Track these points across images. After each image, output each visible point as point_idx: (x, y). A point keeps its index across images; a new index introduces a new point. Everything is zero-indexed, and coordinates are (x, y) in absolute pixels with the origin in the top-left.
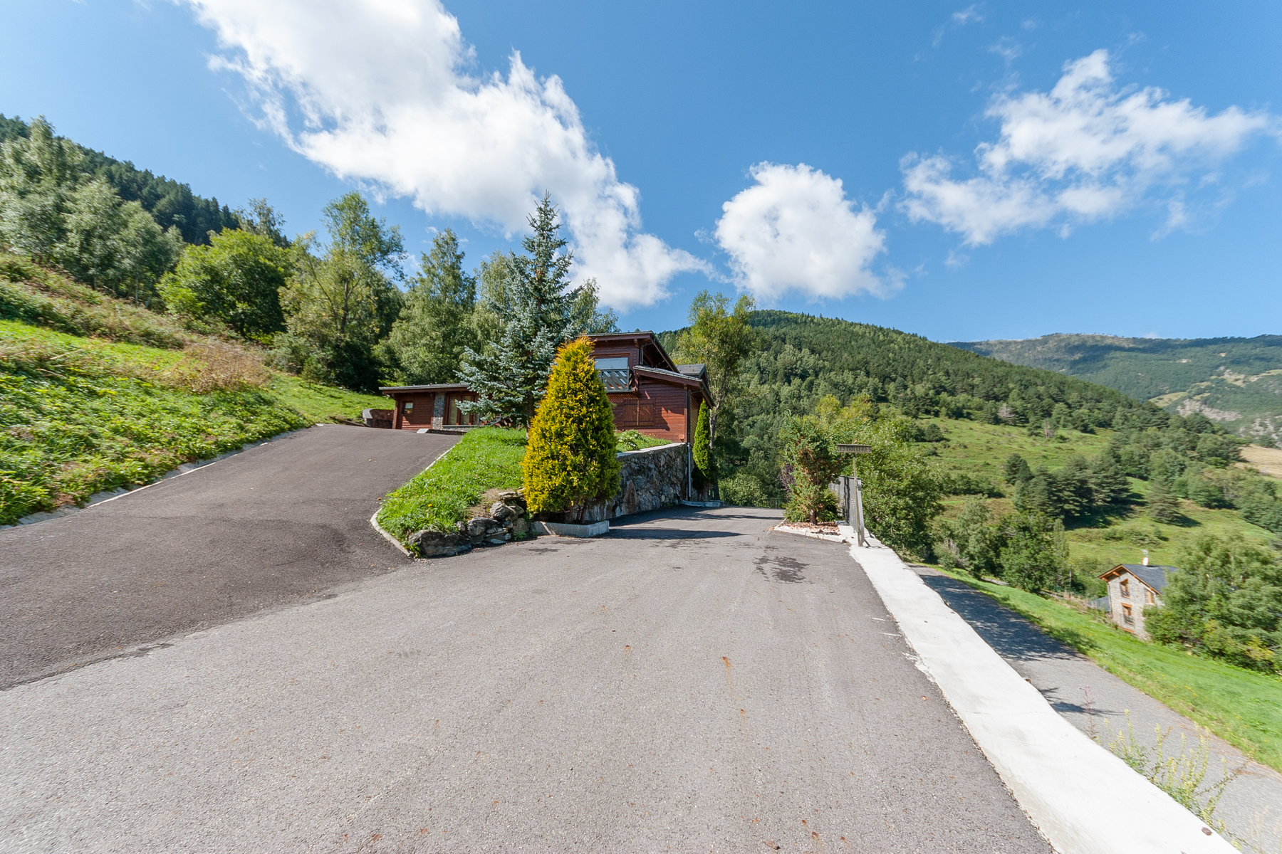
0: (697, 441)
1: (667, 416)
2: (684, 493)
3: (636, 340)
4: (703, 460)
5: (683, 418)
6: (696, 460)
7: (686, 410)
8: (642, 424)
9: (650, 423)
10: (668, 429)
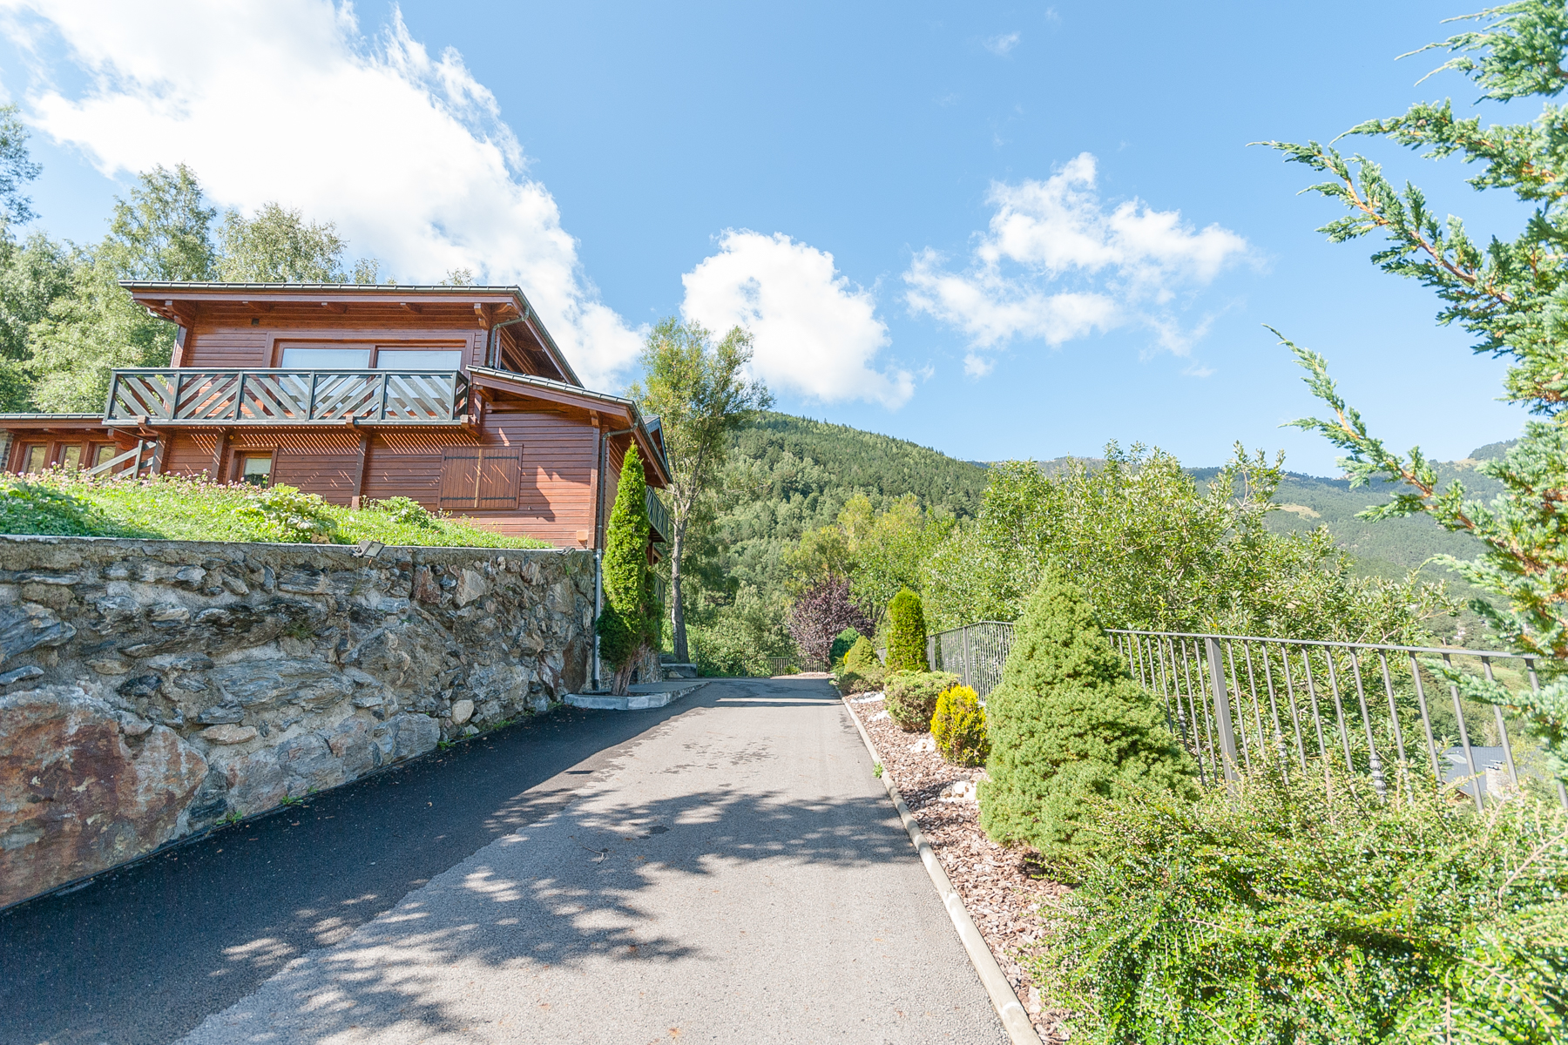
0: (611, 541)
1: (550, 486)
2: (575, 676)
3: (477, 307)
4: (627, 589)
5: (588, 492)
6: (609, 589)
7: (594, 474)
8: (484, 504)
9: (506, 503)
10: (551, 517)
